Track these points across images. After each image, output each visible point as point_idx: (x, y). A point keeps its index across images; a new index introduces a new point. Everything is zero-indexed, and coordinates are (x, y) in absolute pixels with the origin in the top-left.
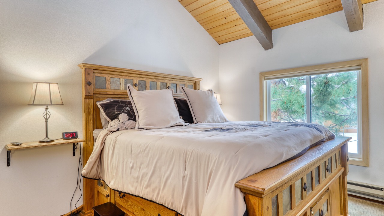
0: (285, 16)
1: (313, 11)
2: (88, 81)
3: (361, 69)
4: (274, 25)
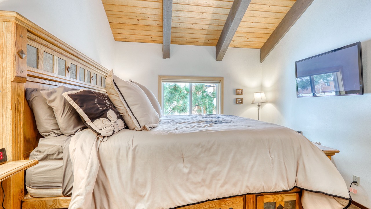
0: (183, 37)
1: (200, 41)
2: (20, 49)
3: (220, 83)
4: (173, 41)
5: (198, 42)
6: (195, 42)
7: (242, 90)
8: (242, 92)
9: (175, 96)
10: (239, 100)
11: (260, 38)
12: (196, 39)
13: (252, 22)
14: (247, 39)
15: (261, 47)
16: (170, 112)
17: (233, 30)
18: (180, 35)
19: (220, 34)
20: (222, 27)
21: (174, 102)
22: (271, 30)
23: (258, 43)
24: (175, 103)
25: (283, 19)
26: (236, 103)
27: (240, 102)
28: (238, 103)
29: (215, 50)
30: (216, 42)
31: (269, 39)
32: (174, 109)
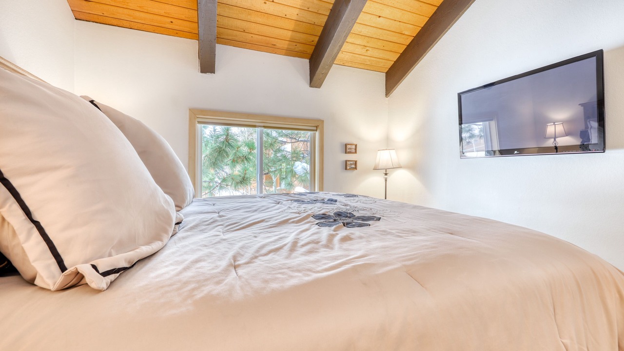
0: (244, 31)
1: (279, 44)
3: (316, 130)
4: (222, 37)
5: (275, 47)
6: (269, 45)
7: (356, 146)
8: (356, 149)
9: (228, 156)
10: (351, 164)
11: (389, 53)
12: (271, 39)
13: (380, 17)
14: (367, 50)
15: (387, 69)
16: (217, 186)
17: (348, 23)
18: (239, 24)
19: (319, 34)
20: (325, 19)
21: (225, 167)
22: (408, 37)
23: (384, 61)
24: (228, 169)
25: (430, 18)
26: (346, 169)
27: (353, 168)
28: (349, 169)
29: (309, 67)
30: (310, 50)
31: (403, 55)
32: (224, 180)
